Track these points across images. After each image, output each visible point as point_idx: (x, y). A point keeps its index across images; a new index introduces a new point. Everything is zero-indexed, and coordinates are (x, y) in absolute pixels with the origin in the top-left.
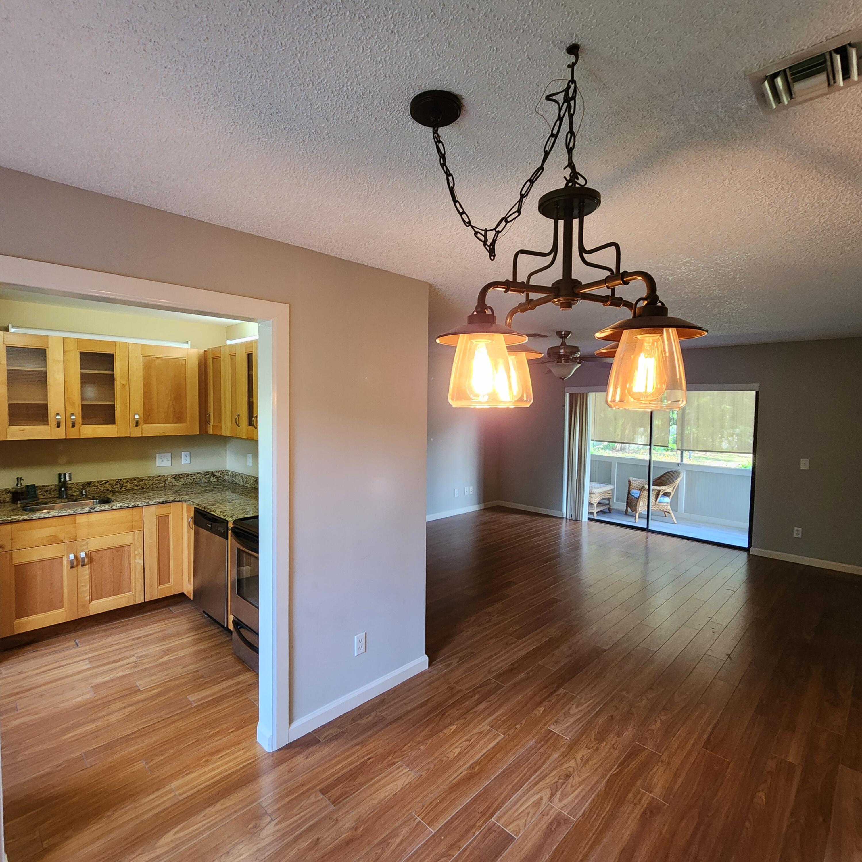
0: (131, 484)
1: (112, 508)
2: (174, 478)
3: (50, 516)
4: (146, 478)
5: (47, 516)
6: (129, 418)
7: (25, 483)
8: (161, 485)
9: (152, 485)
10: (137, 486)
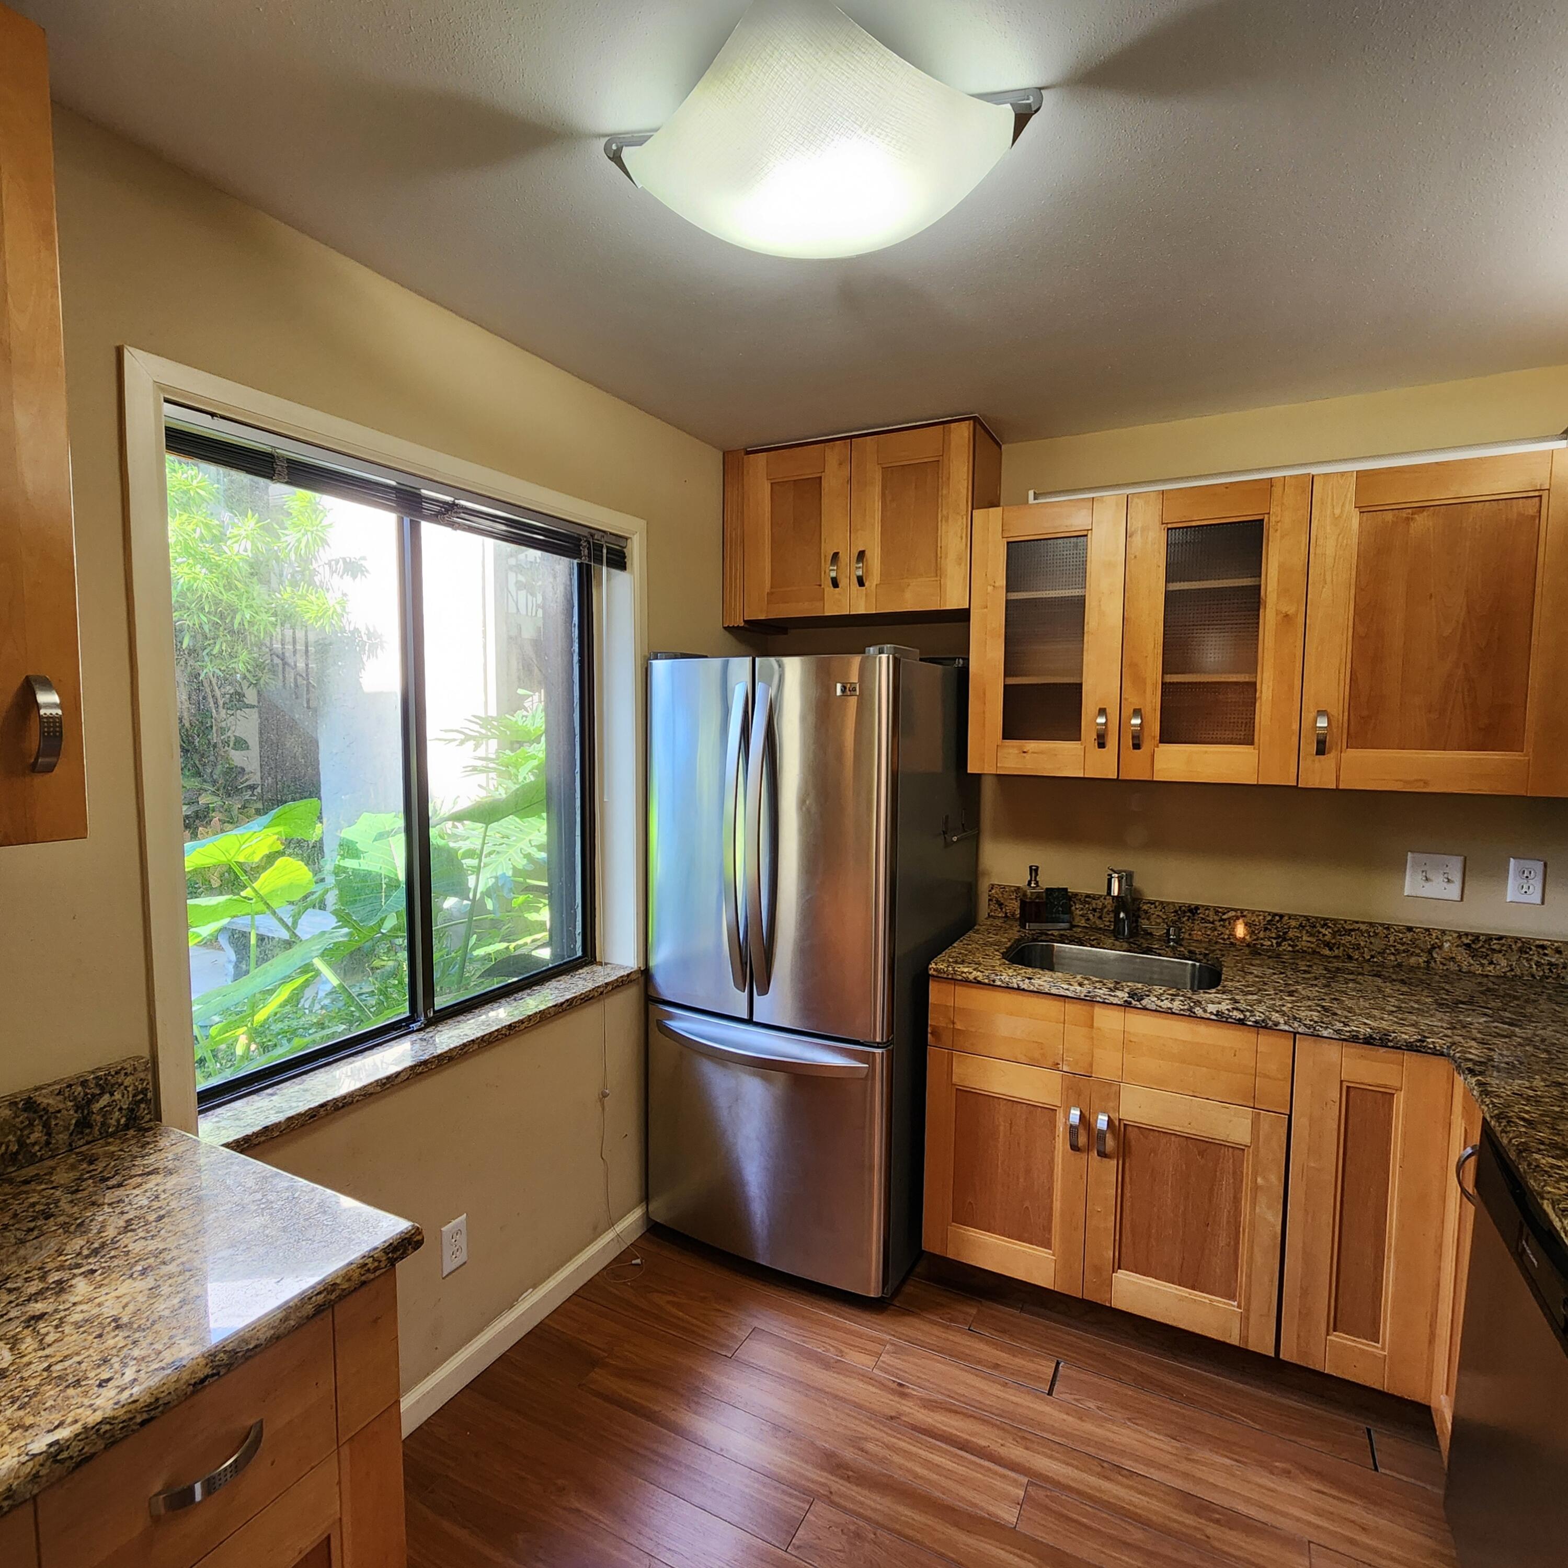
0: (1311, 935)
1: (1190, 1009)
2: (1468, 946)
3: (1032, 988)
4: (1363, 927)
5: (1025, 985)
6: (1296, 726)
7: (1047, 881)
8: (1413, 960)
9: (1382, 953)
10: (1327, 945)
